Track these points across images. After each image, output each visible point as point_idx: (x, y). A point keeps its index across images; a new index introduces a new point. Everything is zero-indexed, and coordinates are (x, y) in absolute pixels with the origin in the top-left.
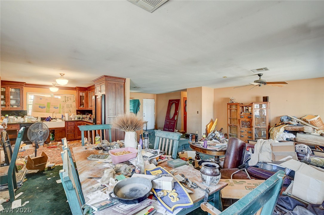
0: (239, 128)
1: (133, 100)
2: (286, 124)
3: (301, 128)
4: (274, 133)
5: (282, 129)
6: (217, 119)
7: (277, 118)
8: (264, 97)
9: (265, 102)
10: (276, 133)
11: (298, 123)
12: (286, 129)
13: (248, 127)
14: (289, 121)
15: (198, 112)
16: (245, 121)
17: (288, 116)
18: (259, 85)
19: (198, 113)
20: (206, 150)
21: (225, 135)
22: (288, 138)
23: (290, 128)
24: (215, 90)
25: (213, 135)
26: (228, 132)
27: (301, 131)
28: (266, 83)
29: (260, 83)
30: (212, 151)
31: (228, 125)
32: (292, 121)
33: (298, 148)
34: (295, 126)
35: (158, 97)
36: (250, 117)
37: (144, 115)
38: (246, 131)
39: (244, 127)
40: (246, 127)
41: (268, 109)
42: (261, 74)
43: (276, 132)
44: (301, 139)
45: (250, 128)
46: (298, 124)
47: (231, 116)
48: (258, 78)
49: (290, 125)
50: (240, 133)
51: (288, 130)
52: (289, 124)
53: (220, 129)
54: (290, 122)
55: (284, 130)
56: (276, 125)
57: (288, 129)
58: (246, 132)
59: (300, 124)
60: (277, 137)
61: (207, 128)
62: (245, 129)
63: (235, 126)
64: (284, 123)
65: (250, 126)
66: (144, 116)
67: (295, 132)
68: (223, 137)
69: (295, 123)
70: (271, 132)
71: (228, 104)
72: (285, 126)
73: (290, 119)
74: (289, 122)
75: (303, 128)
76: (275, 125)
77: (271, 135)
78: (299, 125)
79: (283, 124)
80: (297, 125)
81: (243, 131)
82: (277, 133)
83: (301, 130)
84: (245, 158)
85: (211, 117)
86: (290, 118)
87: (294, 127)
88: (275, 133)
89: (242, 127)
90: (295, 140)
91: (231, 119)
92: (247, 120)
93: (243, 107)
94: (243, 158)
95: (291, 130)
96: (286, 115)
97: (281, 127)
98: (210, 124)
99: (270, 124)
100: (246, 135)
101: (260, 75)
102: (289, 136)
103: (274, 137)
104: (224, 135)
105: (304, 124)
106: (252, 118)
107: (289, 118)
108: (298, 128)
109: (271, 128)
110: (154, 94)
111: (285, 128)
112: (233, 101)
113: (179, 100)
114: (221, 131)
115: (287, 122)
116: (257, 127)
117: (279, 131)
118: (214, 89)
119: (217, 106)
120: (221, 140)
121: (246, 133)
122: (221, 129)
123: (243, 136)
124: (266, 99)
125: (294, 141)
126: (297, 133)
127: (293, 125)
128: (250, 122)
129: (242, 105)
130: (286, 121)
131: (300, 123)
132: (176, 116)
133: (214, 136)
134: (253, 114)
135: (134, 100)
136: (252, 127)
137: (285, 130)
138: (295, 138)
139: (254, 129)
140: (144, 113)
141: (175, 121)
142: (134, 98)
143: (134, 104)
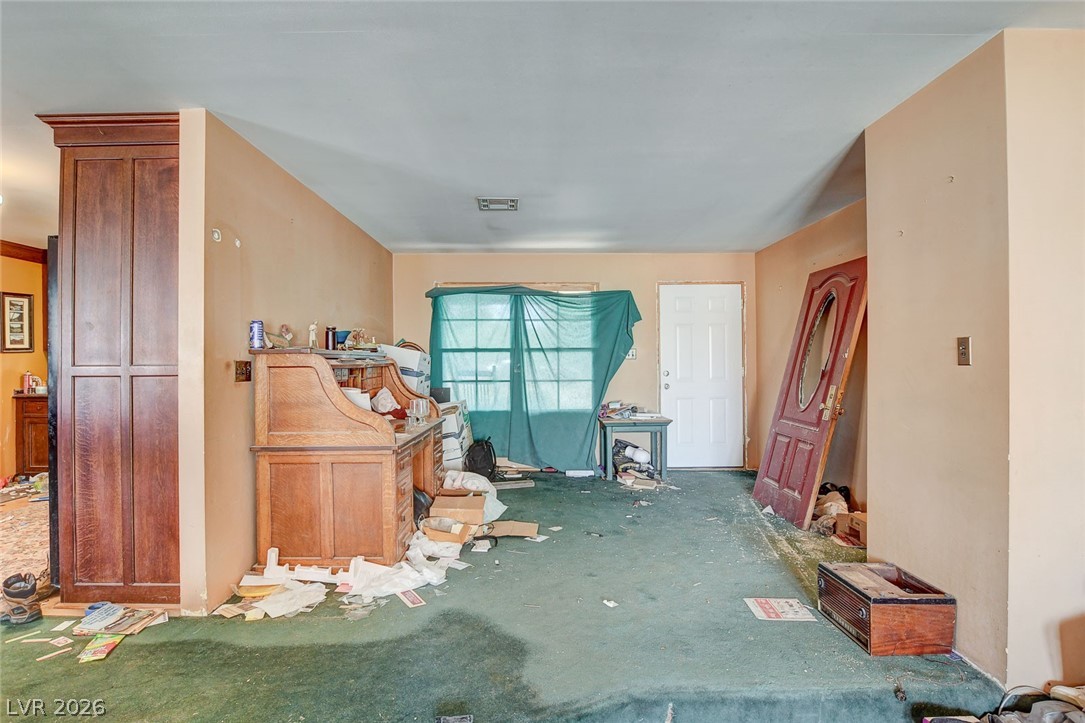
1: (592, 294)
37: (664, 380)
66: (667, 387)
132: (832, 390)
135: (599, 293)
140: (663, 368)
141: (822, 431)
142: (598, 284)
143: (599, 316)
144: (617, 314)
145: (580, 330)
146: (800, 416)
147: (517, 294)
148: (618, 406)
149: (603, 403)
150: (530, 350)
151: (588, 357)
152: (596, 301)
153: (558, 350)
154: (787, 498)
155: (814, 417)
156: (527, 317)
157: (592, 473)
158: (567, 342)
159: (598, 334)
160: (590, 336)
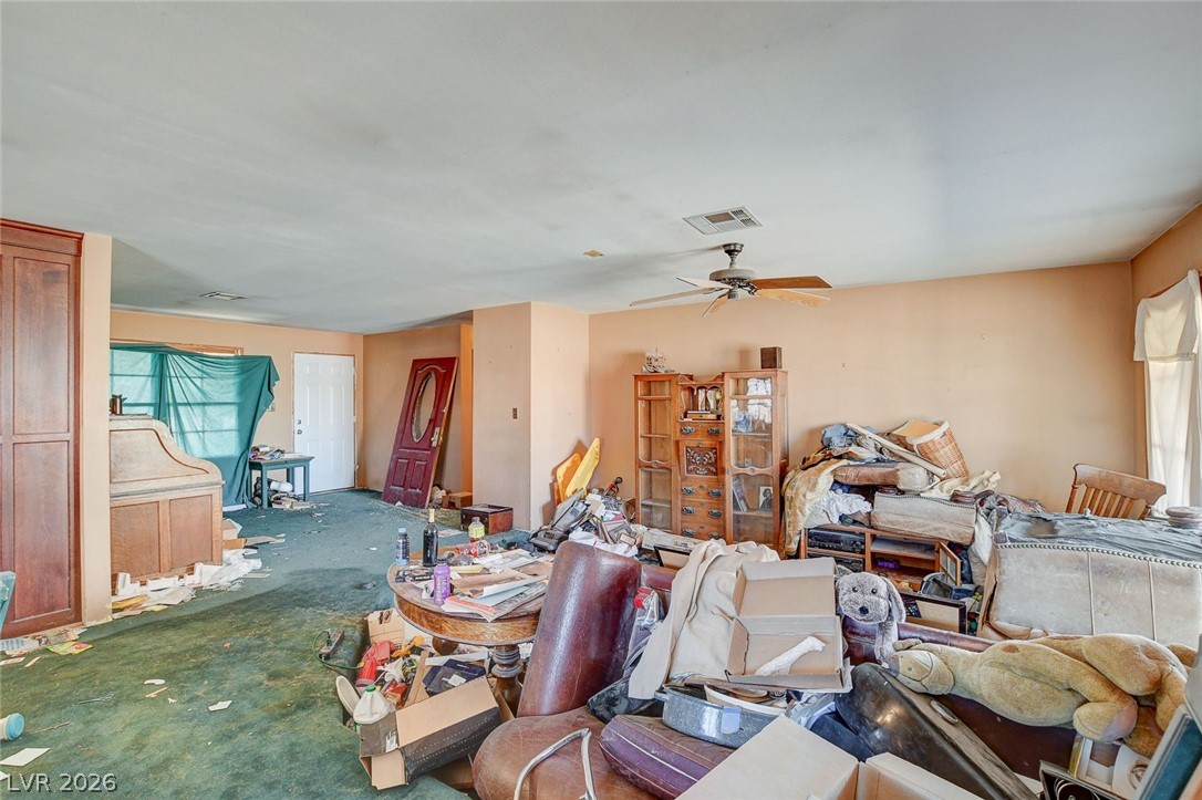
0: (676, 475)
1: (237, 357)
2: (840, 457)
3: (889, 473)
4: (797, 494)
5: (825, 479)
6: (596, 442)
7: (813, 432)
8: (763, 351)
9: (769, 372)
10: (804, 496)
11: (881, 451)
12: (840, 480)
13: (710, 472)
14: (850, 445)
15: (515, 410)
16: (697, 450)
17: (849, 425)
18: (731, 295)
19: (515, 417)
20: (440, 614)
21: (627, 508)
22: (847, 512)
23: (852, 475)
24: (595, 320)
25: (581, 508)
26: (637, 493)
27: (888, 486)
28: (754, 282)
29: (731, 281)
30: (469, 619)
31: (639, 465)
32: (859, 445)
33: (846, 598)
34: (868, 464)
35: (371, 345)
36: (718, 432)
37: (297, 427)
38: (701, 487)
39: (695, 471)
40: (702, 471)
41: (779, 398)
42: (735, 244)
43: (803, 489)
44: (891, 517)
45: (716, 474)
46: (879, 455)
47: (650, 427)
48: (722, 262)
49: (852, 463)
50: (680, 496)
51: (844, 482)
52: (849, 456)
53: (612, 482)
54: (854, 449)
55: (832, 480)
56: (806, 464)
57: (847, 477)
58: (701, 492)
59: (886, 456)
60: (808, 512)
61: (555, 480)
62: (700, 480)
63: (663, 468)
64: (830, 454)
65: (717, 469)
66: (300, 432)
67: (868, 491)
68: (617, 518)
69: (868, 454)
70: (789, 493)
71: (636, 376)
72: (834, 467)
73: (853, 437)
74: (851, 449)
75: (894, 474)
76: (804, 463)
77: (787, 504)
78: (884, 461)
79: (828, 458)
80: (878, 460)
81: (690, 488)
82: (809, 495)
83: (889, 481)
84: (635, 645)
85: (575, 430)
86: (852, 434)
87: (866, 471)
88: (801, 497)
89: (688, 472)
90: (870, 521)
91: (650, 438)
92: (707, 443)
93: (691, 390)
94: (627, 643)
95: (857, 483)
96: (843, 420)
97: (821, 471)
98: (568, 463)
99: (786, 456)
100: (702, 504)
101: (731, 251)
102: (851, 506)
103: (798, 511)
104: (622, 508)
105: (901, 457)
106: (723, 434)
107: (850, 433)
108: (876, 473)
109: (790, 475)
110: (353, 335)
111: (834, 472)
112: (656, 364)
113: (454, 358)
114: (613, 490)
115: (840, 451)
116: (741, 470)
117: (815, 485)
118: (590, 316)
119: (598, 386)
120: (608, 528)
121: (701, 498)
122: (616, 483)
123: (690, 508)
124: (770, 358)
125: (867, 523)
126: (877, 493)
127: (862, 460)
128: (716, 453)
129: (689, 383)
130: (838, 446)
131: (885, 451)
132: (437, 430)
133: (583, 514)
134: (726, 418)
135: (243, 357)
136: (723, 471)
137: (836, 482)
138: (869, 513)
139: (729, 480)
140: (297, 417)
141: (433, 453)
142: (242, 350)
143: (245, 376)
144: (260, 374)
145: (225, 387)
146: (416, 446)
147: (161, 353)
148: (267, 449)
149: (253, 445)
150: (176, 405)
151: (233, 410)
152: (242, 363)
153: (204, 404)
154: (411, 494)
155: (426, 446)
156: (173, 374)
157: (244, 506)
158: (216, 397)
159: (243, 390)
160: (235, 392)
